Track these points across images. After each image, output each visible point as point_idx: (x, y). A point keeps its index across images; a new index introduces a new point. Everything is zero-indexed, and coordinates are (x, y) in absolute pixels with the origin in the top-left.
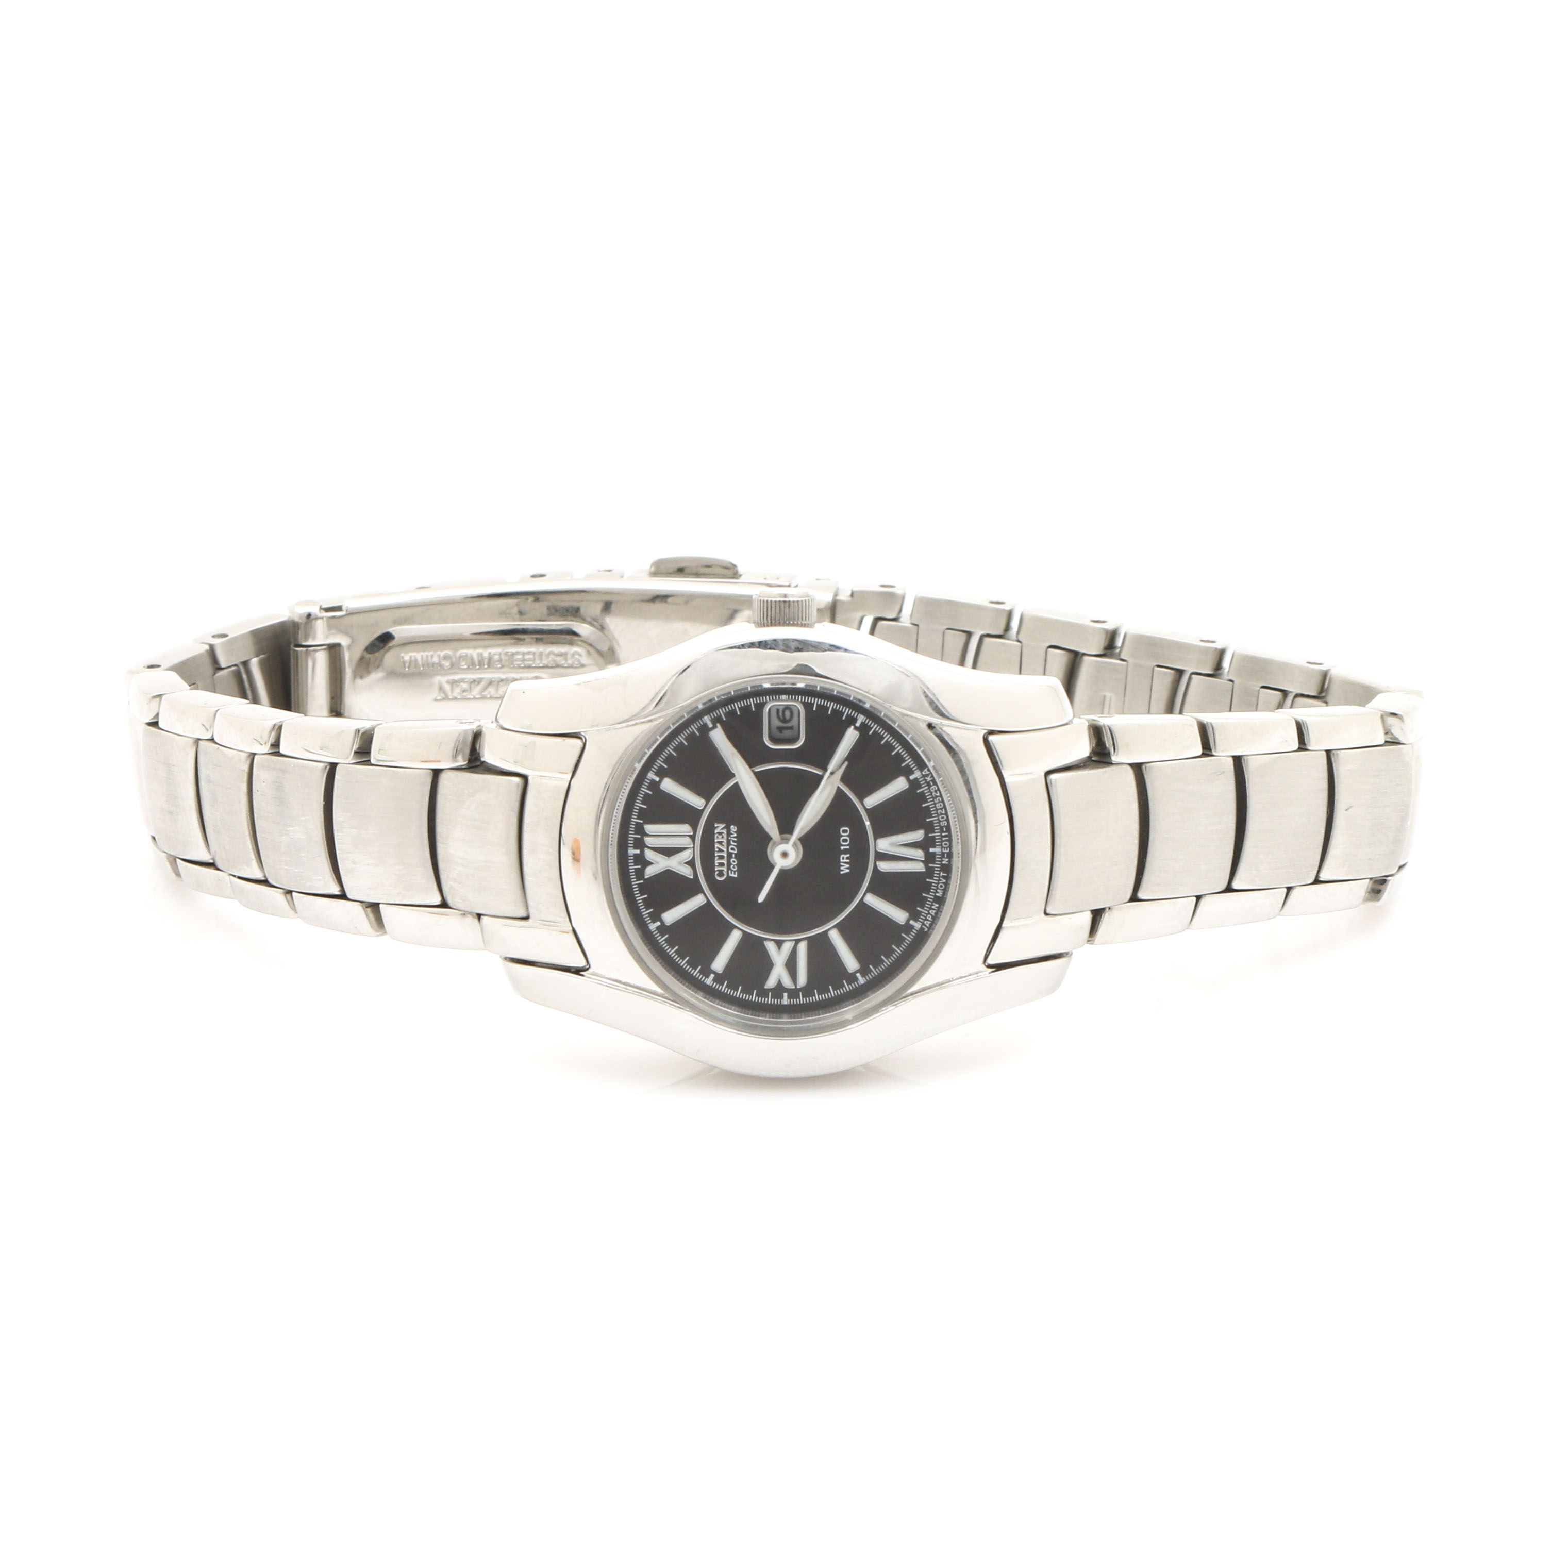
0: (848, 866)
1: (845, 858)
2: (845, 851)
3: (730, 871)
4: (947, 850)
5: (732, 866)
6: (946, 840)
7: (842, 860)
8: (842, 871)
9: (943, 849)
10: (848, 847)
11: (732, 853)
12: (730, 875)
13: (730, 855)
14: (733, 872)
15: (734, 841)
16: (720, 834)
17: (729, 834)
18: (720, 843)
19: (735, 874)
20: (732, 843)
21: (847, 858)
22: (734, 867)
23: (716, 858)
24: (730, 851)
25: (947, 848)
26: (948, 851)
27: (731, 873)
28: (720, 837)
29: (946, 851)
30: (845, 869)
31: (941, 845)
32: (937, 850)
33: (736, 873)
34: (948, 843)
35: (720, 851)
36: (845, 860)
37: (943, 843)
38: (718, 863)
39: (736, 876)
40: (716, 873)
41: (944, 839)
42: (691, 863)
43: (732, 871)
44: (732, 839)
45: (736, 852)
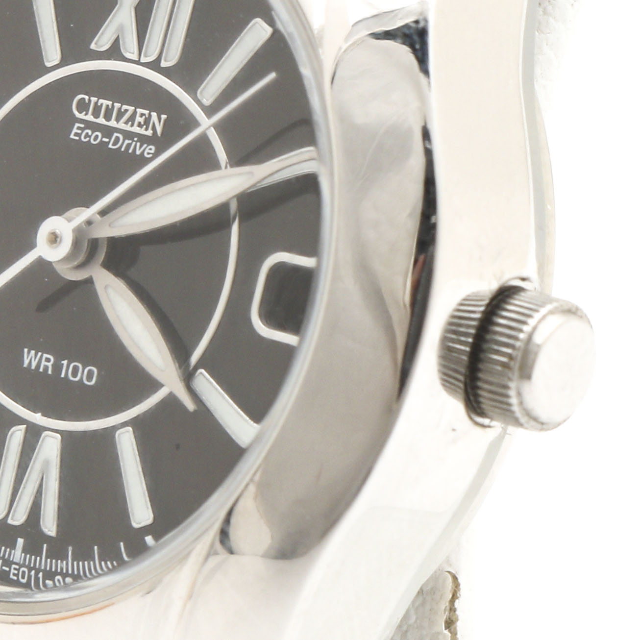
0: (33, 366)
1: (47, 364)
2: (57, 367)
3: (82, 126)
4: (14, 575)
5: (90, 132)
6: (30, 577)
7: (45, 356)
8: (29, 353)
9: (17, 567)
10: (63, 376)
11: (110, 139)
12: (77, 125)
13: (108, 131)
14: (79, 132)
15: (129, 145)
16: (147, 121)
17: (143, 139)
18: (132, 119)
19: (76, 134)
20: (127, 142)
21: (46, 368)
22: (87, 136)
23: (110, 103)
24: (116, 135)
25: (17, 575)
26: (12, 576)
27: (79, 128)
28: (142, 120)
29: (13, 571)
30: (30, 358)
31: (24, 565)
32: (18, 554)
33: (77, 138)
34: (24, 581)
35: (120, 114)
36: (43, 363)
37: (26, 570)
38: (102, 104)
39: (72, 136)
40: (87, 97)
41: (33, 573)
42: (114, 52)
43: (82, 129)
44: (134, 143)
45: (110, 146)
